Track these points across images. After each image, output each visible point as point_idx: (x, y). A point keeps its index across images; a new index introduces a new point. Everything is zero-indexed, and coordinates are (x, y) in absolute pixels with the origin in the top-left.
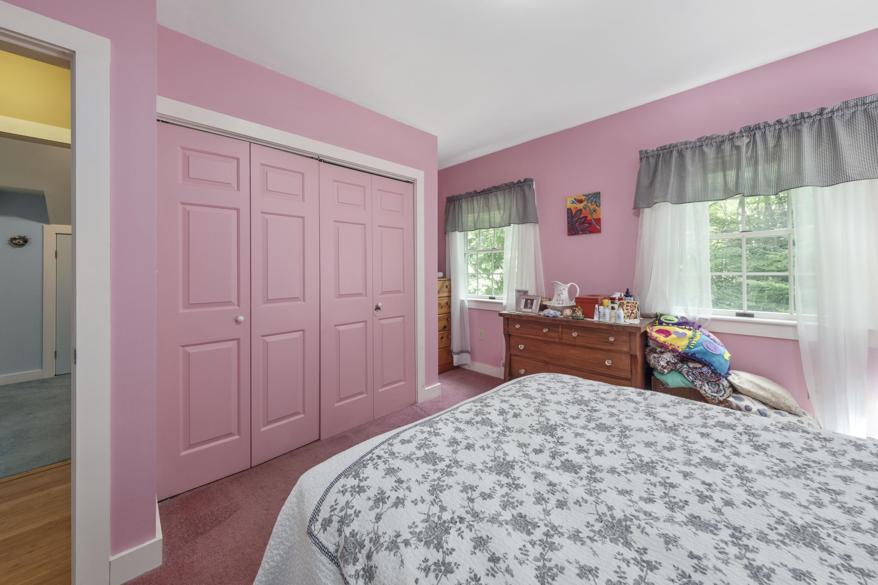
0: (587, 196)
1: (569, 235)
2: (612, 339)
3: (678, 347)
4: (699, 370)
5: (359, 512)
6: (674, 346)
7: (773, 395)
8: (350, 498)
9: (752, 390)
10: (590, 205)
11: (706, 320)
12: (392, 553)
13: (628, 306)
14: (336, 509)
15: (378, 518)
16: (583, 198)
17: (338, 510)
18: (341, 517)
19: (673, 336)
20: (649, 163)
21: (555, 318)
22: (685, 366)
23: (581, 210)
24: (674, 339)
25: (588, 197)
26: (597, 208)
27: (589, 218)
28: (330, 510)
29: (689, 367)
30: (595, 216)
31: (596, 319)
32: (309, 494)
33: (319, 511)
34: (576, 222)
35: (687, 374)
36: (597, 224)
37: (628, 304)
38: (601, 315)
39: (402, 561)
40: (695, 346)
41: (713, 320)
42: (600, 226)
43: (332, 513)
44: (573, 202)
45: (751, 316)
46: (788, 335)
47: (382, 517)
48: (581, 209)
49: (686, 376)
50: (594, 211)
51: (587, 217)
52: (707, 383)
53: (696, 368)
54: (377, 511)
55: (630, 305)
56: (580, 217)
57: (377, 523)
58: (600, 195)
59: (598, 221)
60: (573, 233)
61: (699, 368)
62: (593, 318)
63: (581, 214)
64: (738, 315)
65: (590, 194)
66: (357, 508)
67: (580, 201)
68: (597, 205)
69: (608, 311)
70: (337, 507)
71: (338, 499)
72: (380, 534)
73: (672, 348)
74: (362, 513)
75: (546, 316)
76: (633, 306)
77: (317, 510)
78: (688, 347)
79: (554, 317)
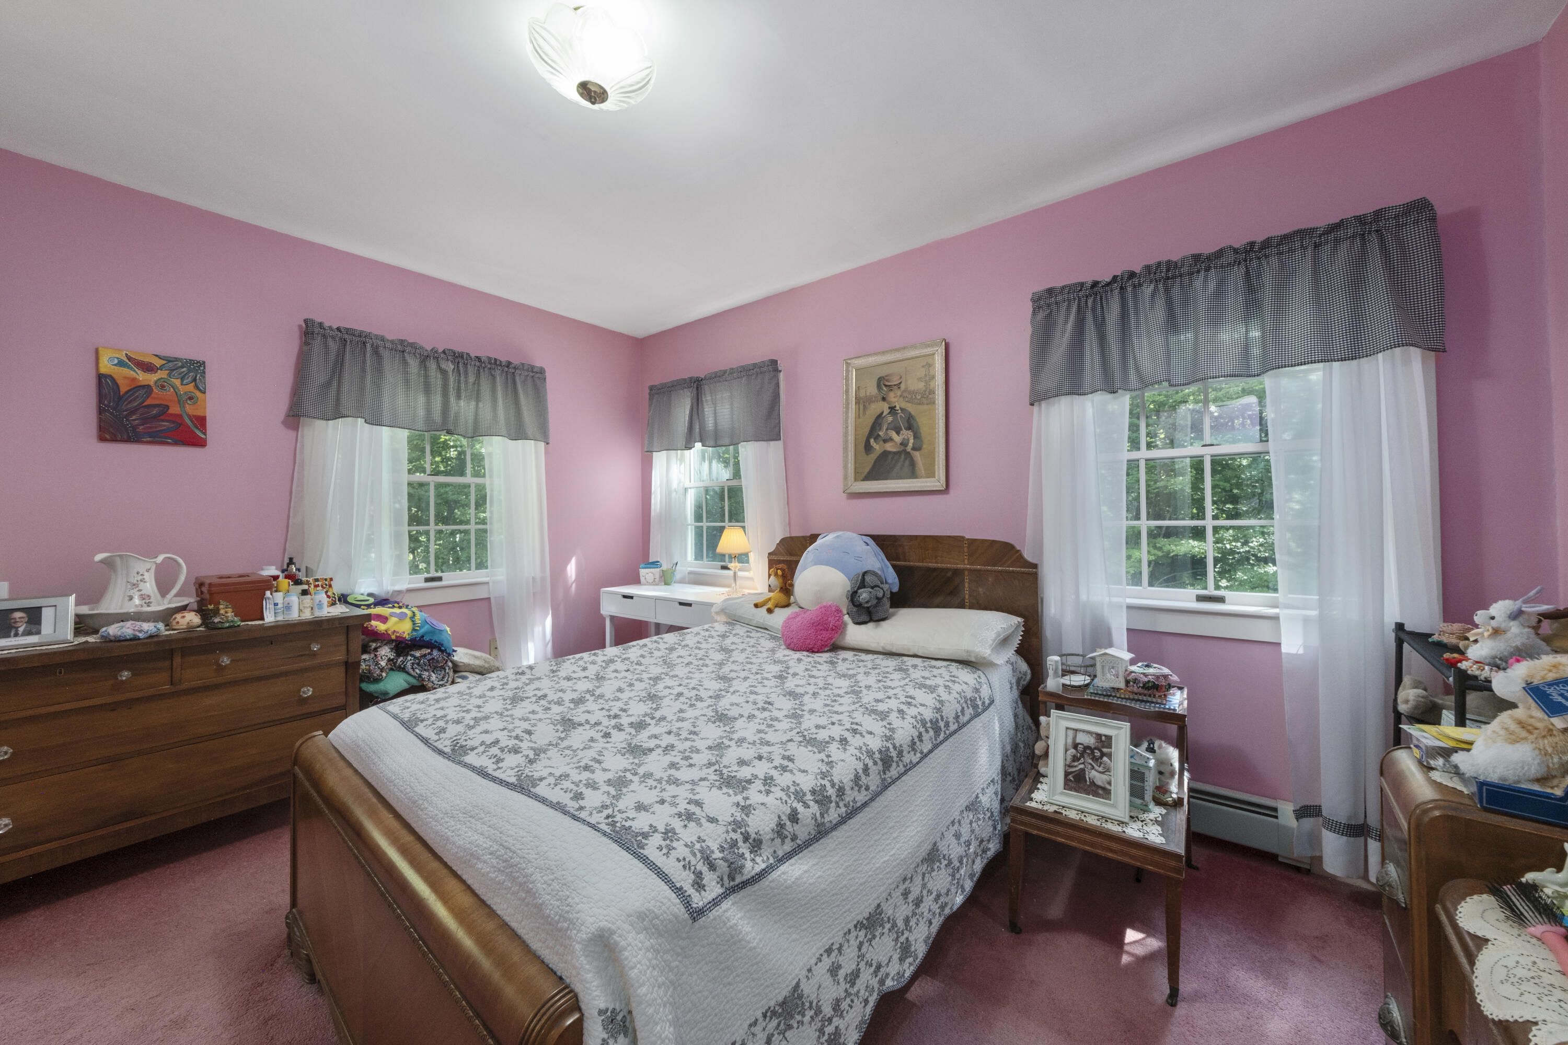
0: (169, 360)
1: (102, 439)
2: (315, 648)
3: (404, 632)
4: (429, 657)
5: (699, 838)
6: (398, 632)
7: (486, 662)
8: (681, 842)
9: (471, 662)
10: (177, 382)
11: (400, 592)
12: (753, 812)
13: (318, 586)
14: (689, 862)
15: (712, 820)
16: (158, 363)
17: (692, 858)
18: (702, 857)
19: (393, 620)
20: (326, 346)
21: (155, 639)
22: (409, 658)
23: (148, 388)
24: (396, 623)
25: (171, 365)
26: (198, 394)
27: (174, 409)
28: (687, 872)
29: (415, 658)
30: (190, 409)
31: (269, 618)
32: (649, 902)
33: (681, 889)
34: (133, 412)
35: (413, 668)
36: (197, 428)
37: (317, 583)
38: (279, 609)
39: (762, 804)
40: (421, 627)
41: (409, 591)
42: (205, 434)
43: (693, 868)
44: (121, 363)
45: (440, 579)
46: (481, 593)
47: (711, 816)
48: (149, 386)
49: (411, 671)
50: (191, 398)
51: (167, 407)
52: (433, 671)
53: (425, 655)
54: (703, 821)
55: (320, 583)
56: (146, 403)
57: (718, 821)
58: (204, 367)
59: (201, 421)
60: (119, 437)
61: (429, 654)
62: (262, 618)
63: (148, 397)
64: (428, 580)
65: (176, 359)
66: (694, 839)
67: (148, 368)
68: (197, 387)
69: (294, 599)
70: (687, 860)
71: (678, 856)
72: (732, 819)
73: (396, 637)
74: (701, 835)
75: (131, 640)
76: (326, 585)
77: (679, 891)
78: (414, 630)
79: (151, 637)
